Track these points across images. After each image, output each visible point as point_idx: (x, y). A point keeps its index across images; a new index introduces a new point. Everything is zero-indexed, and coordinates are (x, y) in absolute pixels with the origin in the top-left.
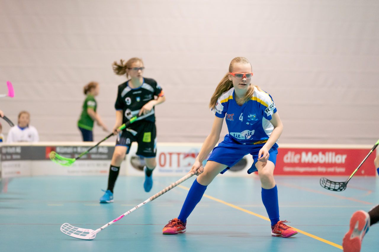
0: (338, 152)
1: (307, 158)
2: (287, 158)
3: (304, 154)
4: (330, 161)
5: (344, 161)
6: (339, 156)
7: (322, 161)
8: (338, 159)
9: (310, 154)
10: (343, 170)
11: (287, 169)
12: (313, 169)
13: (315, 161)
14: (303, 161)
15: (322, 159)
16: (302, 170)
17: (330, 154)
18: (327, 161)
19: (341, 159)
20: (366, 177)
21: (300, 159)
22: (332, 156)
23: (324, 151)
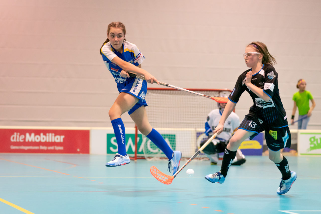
0: (57, 133)
1: (30, 138)
2: (13, 138)
3: (28, 135)
4: (50, 141)
5: (62, 141)
6: (58, 137)
7: (43, 141)
8: (57, 139)
9: (33, 135)
10: (61, 148)
11: (13, 147)
12: (36, 148)
13: (38, 141)
14: (27, 140)
15: (43, 139)
16: (26, 148)
17: (50, 134)
18: (48, 141)
19: (60, 139)
20: (81, 154)
21: (25, 139)
22: (52, 136)
23: (45, 132)
